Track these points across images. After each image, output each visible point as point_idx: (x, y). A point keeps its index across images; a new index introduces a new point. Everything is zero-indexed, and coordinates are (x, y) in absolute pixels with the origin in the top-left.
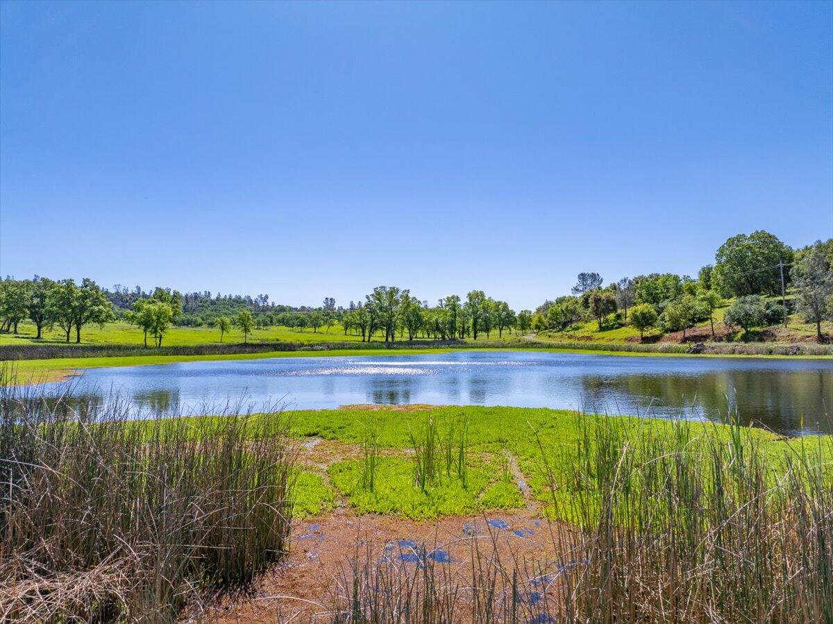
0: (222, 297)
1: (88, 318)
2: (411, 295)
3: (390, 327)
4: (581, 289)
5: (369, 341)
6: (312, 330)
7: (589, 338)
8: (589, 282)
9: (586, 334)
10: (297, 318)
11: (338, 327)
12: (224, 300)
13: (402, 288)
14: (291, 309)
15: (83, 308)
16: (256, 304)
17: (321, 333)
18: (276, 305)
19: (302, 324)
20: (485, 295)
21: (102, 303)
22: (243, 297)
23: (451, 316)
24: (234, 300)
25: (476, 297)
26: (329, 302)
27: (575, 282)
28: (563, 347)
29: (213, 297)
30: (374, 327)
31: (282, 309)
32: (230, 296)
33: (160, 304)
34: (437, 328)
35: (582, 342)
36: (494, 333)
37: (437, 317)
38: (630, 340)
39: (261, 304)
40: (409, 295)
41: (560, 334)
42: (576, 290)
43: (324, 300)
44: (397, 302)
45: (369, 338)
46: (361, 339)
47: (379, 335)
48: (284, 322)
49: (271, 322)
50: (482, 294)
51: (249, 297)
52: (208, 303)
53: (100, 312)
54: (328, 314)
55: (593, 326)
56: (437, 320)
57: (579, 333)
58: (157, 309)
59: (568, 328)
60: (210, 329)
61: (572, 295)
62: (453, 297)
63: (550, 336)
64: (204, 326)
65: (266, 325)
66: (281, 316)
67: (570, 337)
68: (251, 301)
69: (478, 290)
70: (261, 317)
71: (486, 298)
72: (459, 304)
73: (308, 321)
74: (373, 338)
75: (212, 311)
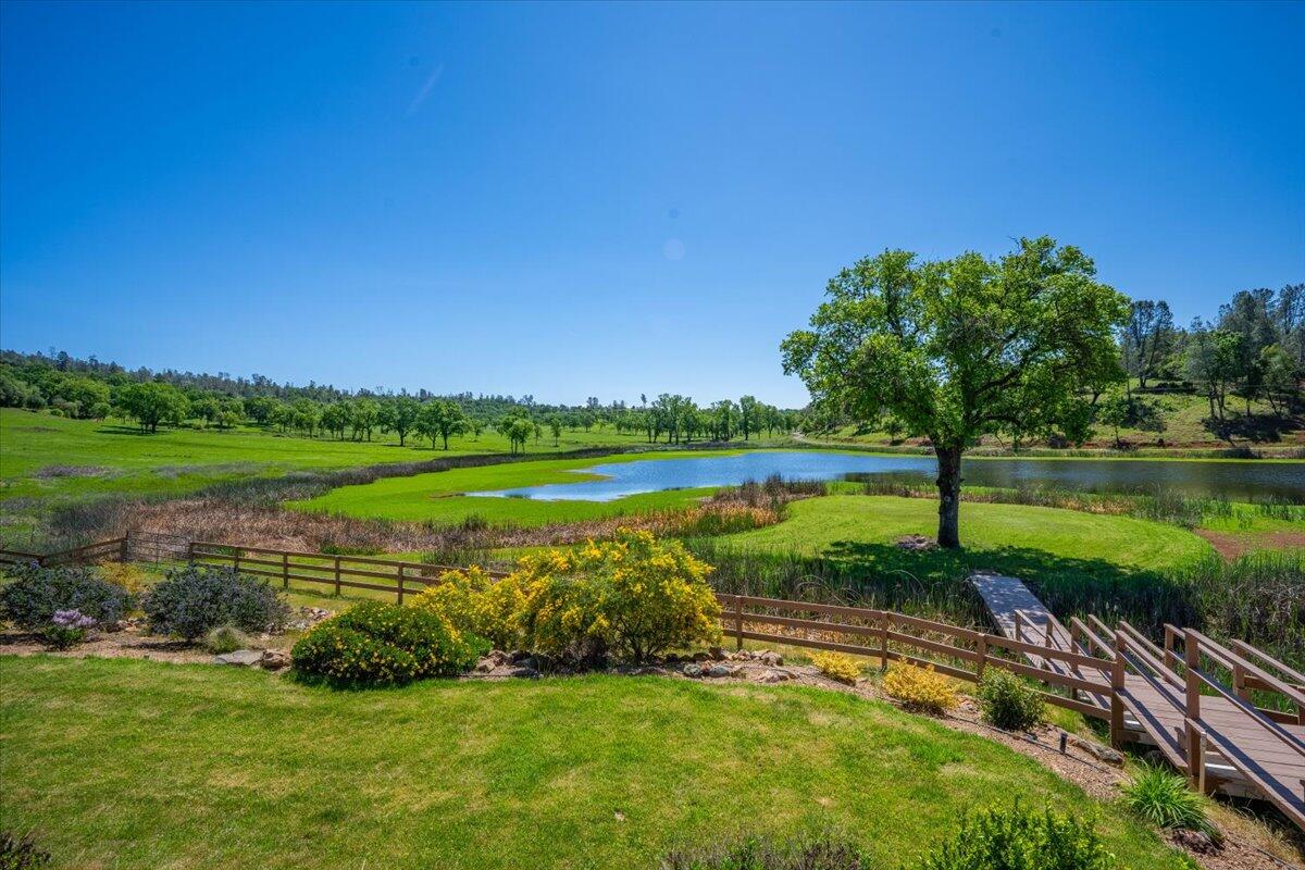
0: (484, 397)
1: (453, 430)
6: (585, 430)
7: (850, 441)
15: (450, 423)
16: (519, 405)
20: (756, 400)
21: (462, 417)
22: (504, 397)
24: (497, 401)
25: (748, 402)
26: (593, 402)
28: (830, 448)
29: (476, 397)
30: (658, 430)
34: (710, 429)
35: (845, 444)
36: (765, 433)
37: (711, 420)
39: (525, 405)
43: (586, 399)
44: (680, 409)
45: (655, 438)
46: (647, 439)
47: (664, 437)
50: (752, 398)
51: (511, 397)
52: (473, 404)
53: (464, 425)
55: (852, 429)
56: (711, 423)
57: (842, 436)
62: (726, 401)
63: (817, 438)
66: (547, 415)
67: (835, 439)
68: (513, 401)
69: (750, 395)
71: (757, 403)
72: (731, 407)
73: (579, 421)
74: (659, 439)
75: (478, 411)
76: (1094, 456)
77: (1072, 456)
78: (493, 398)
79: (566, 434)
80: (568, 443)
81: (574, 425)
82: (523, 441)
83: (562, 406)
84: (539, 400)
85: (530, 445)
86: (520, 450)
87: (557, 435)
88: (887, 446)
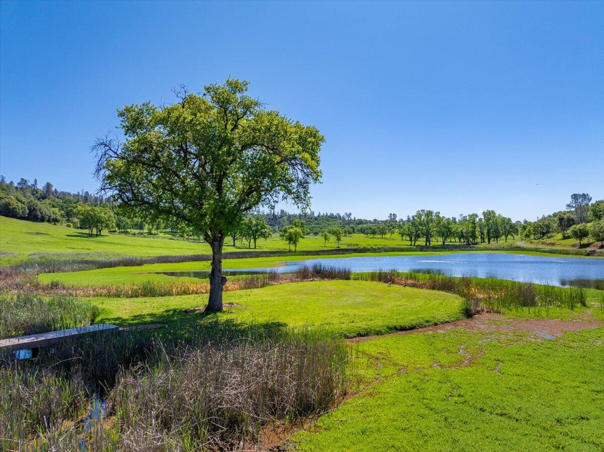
0: (322, 214)
1: (259, 235)
2: (441, 216)
3: (428, 236)
4: (574, 205)
5: (414, 245)
6: (380, 236)
7: (553, 244)
8: (580, 200)
9: (552, 242)
10: (371, 229)
11: (396, 235)
12: (323, 216)
13: (435, 211)
14: (367, 222)
15: (257, 231)
16: (344, 219)
17: (386, 239)
18: (357, 219)
19: (374, 233)
20: (496, 213)
21: (265, 227)
22: (335, 214)
23: (472, 227)
24: (329, 217)
25: (489, 215)
26: (393, 217)
29: (316, 215)
30: (418, 236)
31: (361, 222)
32: (327, 213)
33: (295, 229)
34: (461, 236)
35: (548, 247)
36: (502, 239)
37: (461, 229)
38: (574, 246)
39: (347, 219)
40: (440, 215)
41: (538, 241)
42: (569, 206)
43: (389, 215)
44: (432, 220)
45: (415, 243)
46: (409, 243)
47: (422, 242)
48: (362, 231)
49: (354, 231)
50: (493, 212)
51: (338, 214)
52: (313, 219)
53: (266, 232)
54: (391, 225)
56: (462, 231)
57: (549, 241)
58: (294, 231)
59: (545, 237)
60: (315, 237)
62: (473, 215)
63: (531, 242)
64: (311, 234)
65: (350, 233)
66: (360, 226)
67: (543, 243)
68: (340, 217)
69: (491, 209)
70: (347, 228)
71: (497, 215)
72: (477, 219)
73: (377, 230)
74: (417, 243)
75: (316, 224)
78: (327, 215)
80: (349, 245)
85: (297, 246)
87: (338, 239)
88: (575, 249)
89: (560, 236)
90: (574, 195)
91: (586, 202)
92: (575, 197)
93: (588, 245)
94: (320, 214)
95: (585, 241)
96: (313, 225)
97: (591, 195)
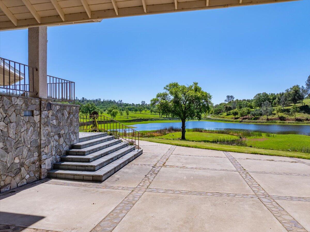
0: (105, 100)
4: (227, 100)
6: (139, 112)
7: (223, 117)
8: (230, 98)
9: (223, 116)
10: (134, 108)
11: (148, 112)
12: (106, 101)
16: (118, 103)
17: (143, 113)
22: (112, 100)
26: (143, 102)
27: (226, 98)
28: (217, 120)
29: (102, 100)
31: (127, 105)
32: (108, 100)
35: (221, 119)
38: (232, 118)
41: (217, 116)
42: (226, 101)
45: (162, 116)
46: (159, 116)
51: (114, 100)
52: (101, 103)
54: (143, 107)
57: (222, 116)
59: (219, 114)
61: (224, 102)
63: (214, 117)
67: (219, 117)
68: (115, 102)
73: (138, 109)
75: (103, 105)
76: (286, 123)
77: (280, 123)
78: (108, 101)
79: (132, 114)
80: (132, 117)
81: (136, 110)
82: (115, 117)
83: (133, 104)
84: (124, 102)
85: (118, 118)
86: (114, 120)
87: (128, 114)
88: (233, 120)
89: (225, 114)
90: (228, 96)
91: (232, 99)
92: (228, 97)
93: (237, 118)
94: (104, 100)
95: (236, 116)
96: (101, 106)
97: (234, 96)
